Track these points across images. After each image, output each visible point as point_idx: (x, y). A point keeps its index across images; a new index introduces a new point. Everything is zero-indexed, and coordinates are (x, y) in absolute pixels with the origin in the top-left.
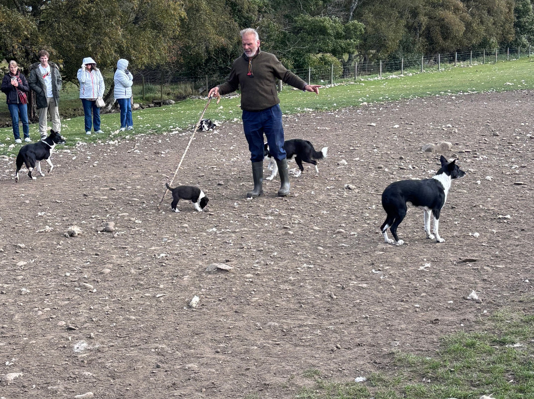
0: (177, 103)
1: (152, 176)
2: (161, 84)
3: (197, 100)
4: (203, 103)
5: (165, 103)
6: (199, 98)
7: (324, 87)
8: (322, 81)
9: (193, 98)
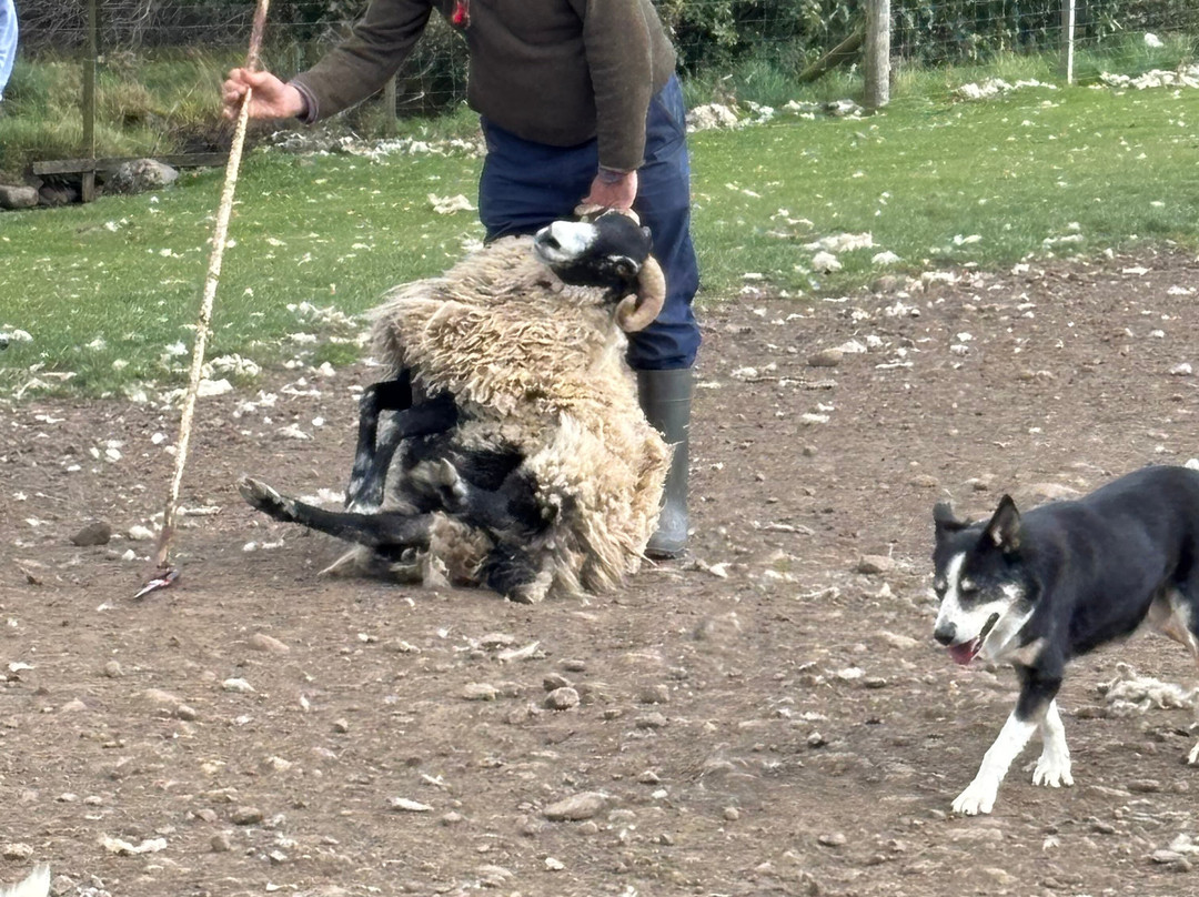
0: (190, 182)
1: (77, 704)
2: (78, 50)
3: (323, 162)
4: (363, 179)
5: (109, 181)
6: (336, 149)
7: (1168, 78)
8: (1151, 39)
9: (297, 148)
